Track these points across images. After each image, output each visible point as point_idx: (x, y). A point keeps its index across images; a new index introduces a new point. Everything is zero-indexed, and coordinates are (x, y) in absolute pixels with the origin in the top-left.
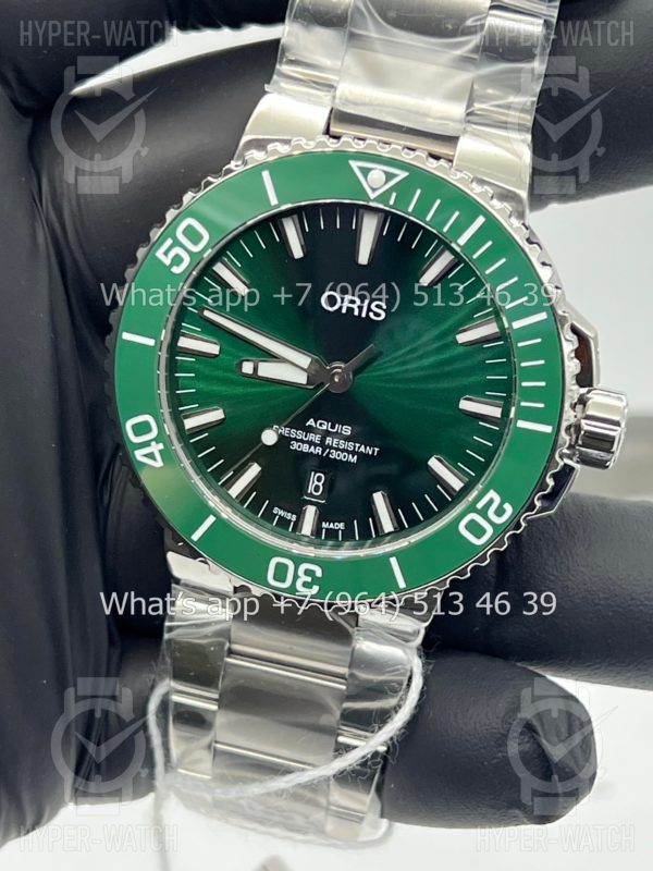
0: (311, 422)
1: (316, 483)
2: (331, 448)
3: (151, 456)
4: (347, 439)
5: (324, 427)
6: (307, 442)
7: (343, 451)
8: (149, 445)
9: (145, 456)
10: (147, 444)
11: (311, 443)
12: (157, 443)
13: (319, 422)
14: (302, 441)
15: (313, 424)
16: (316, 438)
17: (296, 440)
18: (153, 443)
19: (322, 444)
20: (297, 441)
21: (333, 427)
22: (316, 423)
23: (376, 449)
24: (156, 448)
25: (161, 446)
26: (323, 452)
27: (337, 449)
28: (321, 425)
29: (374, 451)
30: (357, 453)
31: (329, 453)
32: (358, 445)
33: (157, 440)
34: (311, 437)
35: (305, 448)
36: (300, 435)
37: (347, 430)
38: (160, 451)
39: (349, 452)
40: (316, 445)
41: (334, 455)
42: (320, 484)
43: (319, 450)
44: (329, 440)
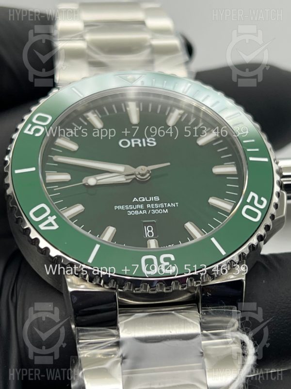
0: (135, 199)
1: (149, 231)
2: (151, 209)
3: (50, 224)
4: (158, 202)
5: (144, 200)
6: (136, 210)
7: (158, 209)
8: (47, 219)
9: (46, 226)
10: (46, 219)
11: (139, 210)
12: (51, 216)
13: (139, 198)
14: (133, 210)
15: (137, 200)
16: (141, 206)
17: (129, 210)
18: (49, 217)
19: (145, 208)
20: (131, 210)
21: (148, 199)
22: (138, 200)
23: (177, 203)
24: (51, 219)
25: (54, 217)
26: (147, 212)
27: (155, 209)
28: (141, 199)
29: (176, 205)
30: (167, 208)
31: (151, 212)
32: (165, 204)
33: (51, 215)
34: (138, 206)
35: (137, 213)
36: (131, 207)
37: (157, 199)
38: (54, 220)
39: (162, 209)
40: (142, 210)
41: (154, 212)
42: (152, 231)
43: (145, 212)
44: (148, 206)
